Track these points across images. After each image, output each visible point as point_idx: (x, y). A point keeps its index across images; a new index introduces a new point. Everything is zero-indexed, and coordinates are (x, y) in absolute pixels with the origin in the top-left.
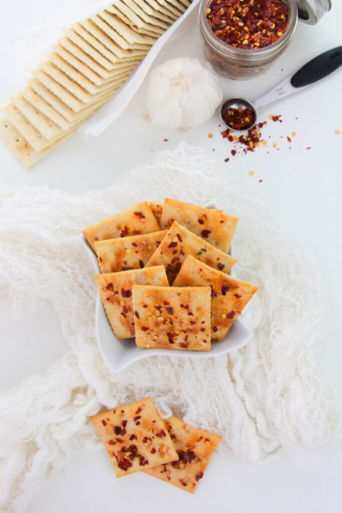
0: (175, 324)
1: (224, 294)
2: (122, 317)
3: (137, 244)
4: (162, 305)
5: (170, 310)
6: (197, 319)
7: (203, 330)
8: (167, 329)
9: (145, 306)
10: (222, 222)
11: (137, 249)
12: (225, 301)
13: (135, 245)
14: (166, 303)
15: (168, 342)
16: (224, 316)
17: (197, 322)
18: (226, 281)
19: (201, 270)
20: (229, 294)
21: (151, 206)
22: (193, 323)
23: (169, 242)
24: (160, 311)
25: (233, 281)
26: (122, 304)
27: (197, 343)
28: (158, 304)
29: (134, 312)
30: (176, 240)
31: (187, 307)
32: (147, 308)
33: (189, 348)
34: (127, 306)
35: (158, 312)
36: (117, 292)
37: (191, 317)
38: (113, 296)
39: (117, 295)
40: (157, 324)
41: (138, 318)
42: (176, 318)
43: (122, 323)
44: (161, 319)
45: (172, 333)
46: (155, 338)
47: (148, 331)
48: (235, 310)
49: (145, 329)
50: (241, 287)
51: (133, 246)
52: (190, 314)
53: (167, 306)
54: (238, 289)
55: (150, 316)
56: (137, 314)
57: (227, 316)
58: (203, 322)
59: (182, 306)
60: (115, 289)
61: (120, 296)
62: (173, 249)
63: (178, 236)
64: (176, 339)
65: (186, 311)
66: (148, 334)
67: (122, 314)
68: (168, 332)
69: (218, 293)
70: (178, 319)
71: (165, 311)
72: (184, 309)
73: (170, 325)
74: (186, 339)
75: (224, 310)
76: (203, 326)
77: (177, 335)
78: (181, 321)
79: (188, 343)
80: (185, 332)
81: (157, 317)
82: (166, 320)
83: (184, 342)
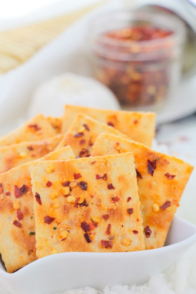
0: (90, 205)
1: (152, 173)
2: (17, 229)
3: (33, 147)
4: (72, 180)
5: (83, 186)
6: (121, 193)
7: (130, 211)
8: (80, 217)
9: (49, 184)
10: (136, 122)
11: (34, 152)
12: (154, 184)
13: (31, 148)
14: (77, 176)
15: (83, 240)
16: (157, 208)
17: (121, 199)
18: (151, 154)
19: (118, 144)
20: (158, 173)
21: (49, 119)
22: (115, 200)
23: (75, 133)
24: (69, 187)
25: (160, 154)
26: (16, 206)
27: (124, 236)
28: (66, 178)
29: (34, 194)
30: (82, 129)
31: (105, 177)
32: (51, 187)
33: (114, 246)
34: (22, 210)
35: (67, 190)
36: (8, 194)
37: (112, 192)
38: (3, 200)
39: (8, 197)
40: (66, 210)
41: (40, 203)
42: (92, 197)
43: (16, 239)
44: (72, 199)
45: (88, 222)
46: (64, 234)
47: (54, 224)
48: (171, 200)
49: (49, 220)
50: (172, 163)
51: (28, 150)
52: (110, 187)
53: (79, 181)
54: (168, 165)
55: (56, 197)
56: (38, 197)
57: (160, 207)
58: (129, 199)
59: (98, 177)
60: (6, 191)
61: (12, 197)
62: (80, 139)
63: (85, 126)
64: (95, 234)
65: (104, 184)
66: (55, 228)
67: (15, 223)
68: (82, 221)
69: (144, 172)
70: (94, 198)
71: (76, 187)
72: (101, 181)
73: (84, 208)
74: (108, 232)
75: (155, 198)
76: (130, 205)
77: (96, 225)
78: (100, 201)
79: (112, 238)
80: (106, 217)
81: (66, 196)
82: (78, 199)
83: (106, 238)
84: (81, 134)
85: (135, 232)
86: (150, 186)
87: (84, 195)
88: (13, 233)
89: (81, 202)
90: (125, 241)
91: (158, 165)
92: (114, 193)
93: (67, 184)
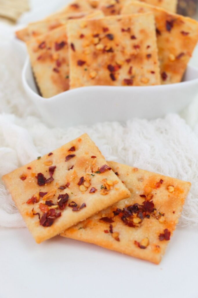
0: (116, 52)
1: (169, 31)
2: (56, 75)
4: (101, 33)
5: (110, 37)
6: (142, 42)
7: (149, 56)
8: (107, 61)
9: (82, 36)
12: (171, 39)
14: (105, 30)
15: (109, 78)
16: (173, 57)
17: (141, 46)
18: (169, 16)
19: (142, 9)
20: (175, 31)
22: (136, 47)
24: (99, 38)
26: (55, 57)
27: (143, 75)
28: (96, 31)
29: (69, 44)
30: (113, 2)
31: (129, 30)
32: (84, 38)
33: (135, 83)
34: (60, 60)
35: (96, 40)
36: (50, 49)
37: (134, 41)
39: (49, 51)
40: (95, 55)
41: (74, 50)
42: (117, 45)
43: (55, 82)
44: (100, 46)
45: (113, 64)
46: (93, 74)
47: (85, 66)
48: (185, 51)
49: (81, 63)
50: (187, 23)
52: (133, 38)
53: (107, 33)
54: (183, 25)
55: (88, 46)
56: (72, 46)
57: (176, 57)
58: (148, 47)
59: (123, 30)
61: (53, 51)
64: (119, 74)
65: (128, 36)
66: (86, 70)
67: (55, 70)
68: (109, 63)
69: (163, 31)
70: (119, 47)
71: (104, 38)
72: (126, 33)
73: (110, 54)
74: (130, 72)
75: (172, 50)
76: (149, 51)
77: (119, 67)
78: (124, 48)
79: (133, 77)
80: (128, 61)
81: (96, 45)
82: (105, 47)
83: (128, 77)
84: (112, 6)
85: (153, 72)
86: (167, 40)
87: (110, 44)
88: (52, 78)
89: (108, 49)
90: (144, 79)
91: (175, 24)
92: (136, 42)
93: (97, 36)
